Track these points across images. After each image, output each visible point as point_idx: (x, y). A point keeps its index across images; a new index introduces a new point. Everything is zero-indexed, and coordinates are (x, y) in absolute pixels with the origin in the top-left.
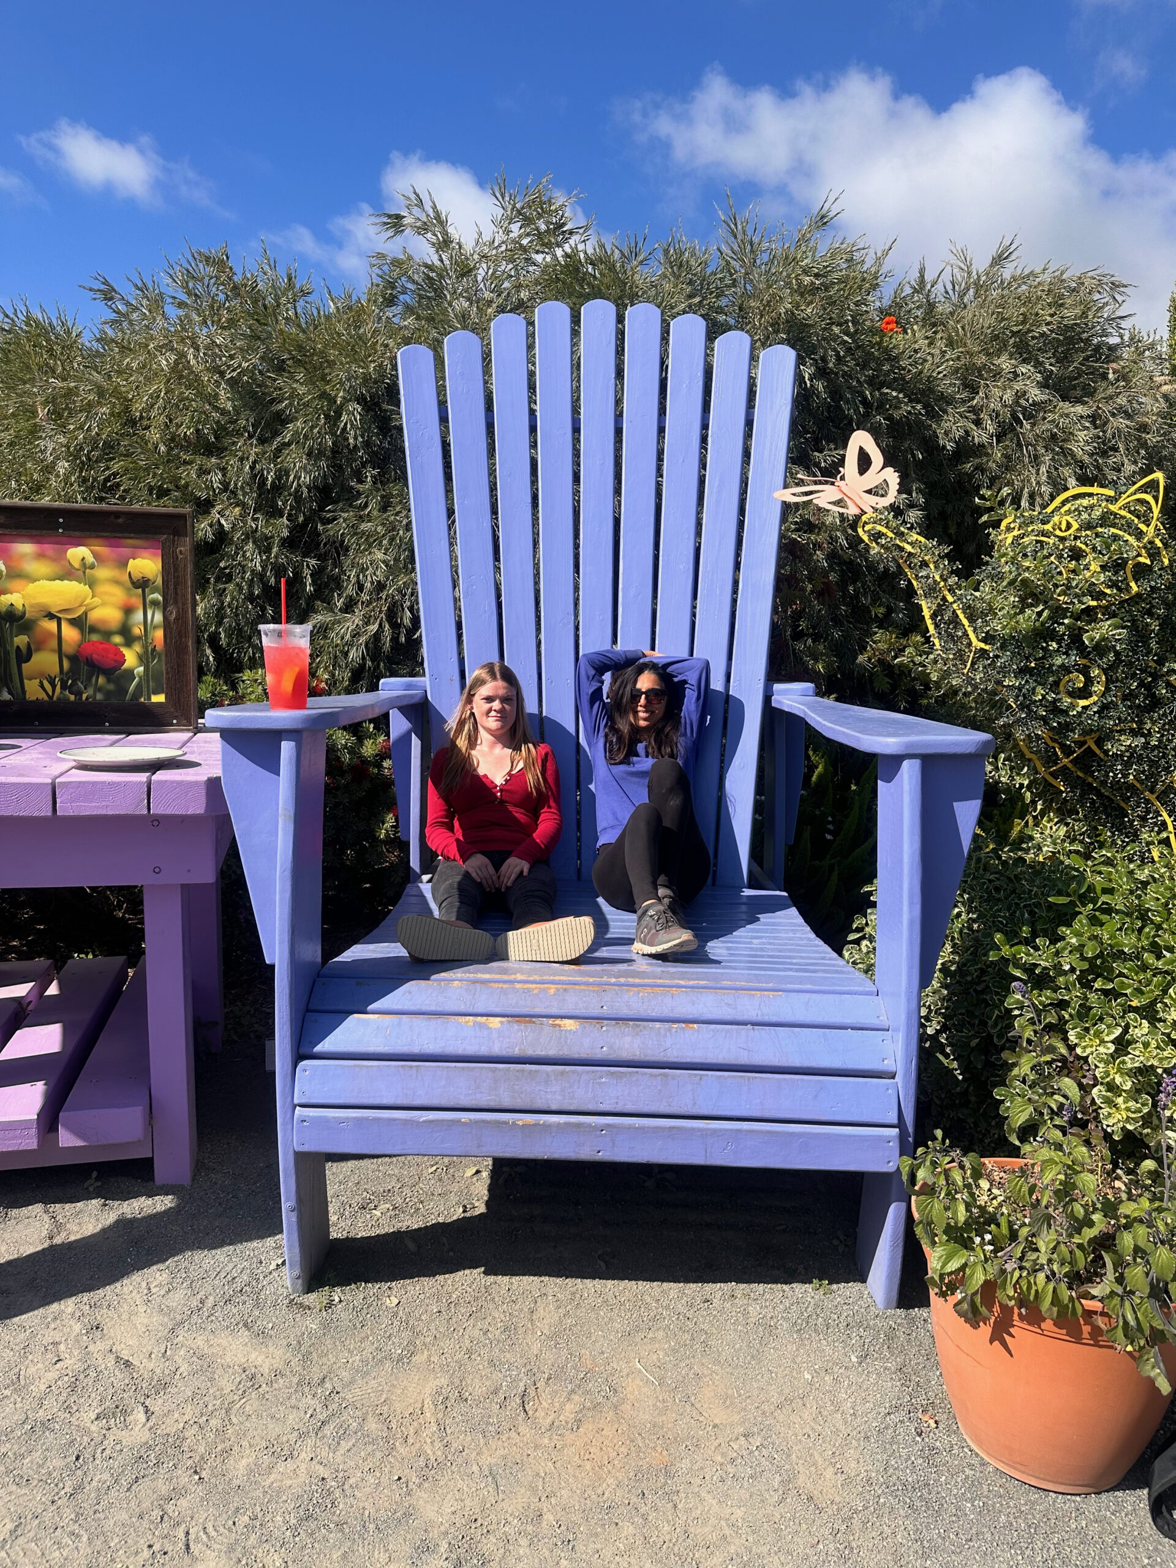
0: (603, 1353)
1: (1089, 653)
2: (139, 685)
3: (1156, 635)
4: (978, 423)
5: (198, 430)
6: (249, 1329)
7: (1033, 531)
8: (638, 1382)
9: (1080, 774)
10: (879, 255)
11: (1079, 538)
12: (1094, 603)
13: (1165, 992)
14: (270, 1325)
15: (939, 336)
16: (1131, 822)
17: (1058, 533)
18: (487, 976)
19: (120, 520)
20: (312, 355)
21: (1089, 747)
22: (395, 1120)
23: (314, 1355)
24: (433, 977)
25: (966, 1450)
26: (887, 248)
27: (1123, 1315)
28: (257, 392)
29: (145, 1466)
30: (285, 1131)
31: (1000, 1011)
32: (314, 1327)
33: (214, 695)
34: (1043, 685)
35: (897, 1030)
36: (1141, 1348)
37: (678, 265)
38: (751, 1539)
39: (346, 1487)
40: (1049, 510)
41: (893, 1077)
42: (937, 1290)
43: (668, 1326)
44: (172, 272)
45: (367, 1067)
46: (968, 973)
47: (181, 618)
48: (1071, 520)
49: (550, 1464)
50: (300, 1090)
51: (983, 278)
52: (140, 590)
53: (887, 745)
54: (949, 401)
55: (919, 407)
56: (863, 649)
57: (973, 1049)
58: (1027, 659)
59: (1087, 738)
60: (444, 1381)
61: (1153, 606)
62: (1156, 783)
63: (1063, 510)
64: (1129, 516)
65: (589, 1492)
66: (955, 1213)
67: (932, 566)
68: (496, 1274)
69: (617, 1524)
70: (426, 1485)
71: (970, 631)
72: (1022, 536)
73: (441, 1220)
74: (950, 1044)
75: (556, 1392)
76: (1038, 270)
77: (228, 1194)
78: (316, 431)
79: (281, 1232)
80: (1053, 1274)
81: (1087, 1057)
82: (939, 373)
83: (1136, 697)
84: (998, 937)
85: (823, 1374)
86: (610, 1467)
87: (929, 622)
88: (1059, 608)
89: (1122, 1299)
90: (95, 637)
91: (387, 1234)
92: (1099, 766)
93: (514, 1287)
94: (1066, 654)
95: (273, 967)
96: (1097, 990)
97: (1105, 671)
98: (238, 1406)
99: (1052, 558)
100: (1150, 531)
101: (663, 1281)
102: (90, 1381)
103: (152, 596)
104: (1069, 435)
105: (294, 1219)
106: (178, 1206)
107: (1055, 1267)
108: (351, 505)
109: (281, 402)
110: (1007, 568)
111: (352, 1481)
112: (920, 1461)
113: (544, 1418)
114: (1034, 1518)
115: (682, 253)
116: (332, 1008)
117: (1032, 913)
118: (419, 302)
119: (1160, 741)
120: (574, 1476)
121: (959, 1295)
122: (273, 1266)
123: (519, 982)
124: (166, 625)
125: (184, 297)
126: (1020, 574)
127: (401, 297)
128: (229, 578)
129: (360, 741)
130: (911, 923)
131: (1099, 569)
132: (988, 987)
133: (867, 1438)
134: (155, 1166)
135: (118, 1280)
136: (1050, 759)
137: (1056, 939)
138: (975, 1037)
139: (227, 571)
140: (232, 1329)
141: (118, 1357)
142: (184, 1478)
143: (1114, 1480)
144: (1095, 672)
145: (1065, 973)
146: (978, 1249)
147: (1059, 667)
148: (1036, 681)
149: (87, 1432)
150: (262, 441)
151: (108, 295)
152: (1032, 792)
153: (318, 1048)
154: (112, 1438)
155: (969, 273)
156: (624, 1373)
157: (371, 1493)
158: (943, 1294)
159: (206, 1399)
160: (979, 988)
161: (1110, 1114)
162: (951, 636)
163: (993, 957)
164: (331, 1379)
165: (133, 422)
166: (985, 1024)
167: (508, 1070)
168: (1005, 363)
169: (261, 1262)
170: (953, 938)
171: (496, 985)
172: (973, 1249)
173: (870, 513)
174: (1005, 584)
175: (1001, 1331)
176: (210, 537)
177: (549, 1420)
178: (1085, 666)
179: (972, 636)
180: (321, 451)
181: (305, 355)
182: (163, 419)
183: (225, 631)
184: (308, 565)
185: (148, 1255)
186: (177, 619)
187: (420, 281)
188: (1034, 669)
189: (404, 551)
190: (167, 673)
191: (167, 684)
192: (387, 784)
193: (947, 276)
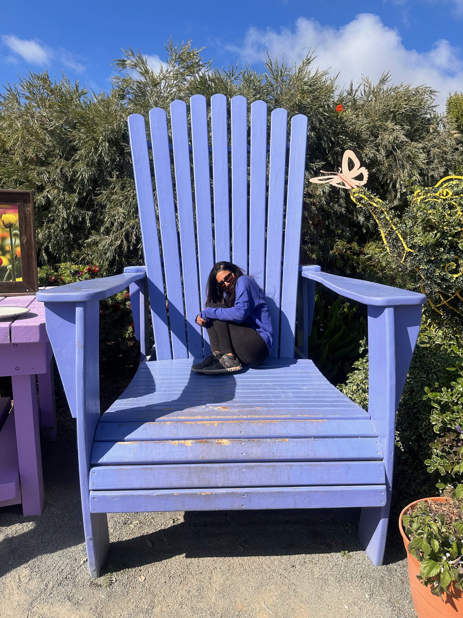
0: (246, 599)
2: (10, 275)
4: (378, 151)
5: (37, 156)
6: (70, 601)
7: (430, 196)
9: (451, 308)
10: (332, 79)
11: (453, 199)
12: (460, 230)
14: (81, 597)
15: (360, 113)
17: (442, 197)
18: (183, 418)
20: (88, 120)
21: (456, 296)
22: (140, 496)
23: (104, 613)
24: (157, 420)
26: (336, 76)
28: (63, 138)
30: (85, 503)
31: (426, 423)
32: (103, 597)
33: (47, 274)
34: (439, 268)
35: (385, 438)
37: (248, 81)
40: (436, 186)
41: (382, 460)
43: (276, 582)
44: (22, 84)
45: (125, 469)
47: (29, 242)
48: (448, 191)
50: (92, 483)
51: (376, 90)
52: (8, 229)
53: (376, 301)
54: (366, 141)
55: (355, 143)
56: (332, 249)
58: (431, 256)
59: (456, 292)
63: (443, 186)
67: (385, 213)
71: (404, 243)
72: (425, 199)
73: (163, 528)
76: (399, 86)
77: (60, 519)
78: (90, 154)
82: (362, 129)
84: (426, 389)
85: (353, 606)
87: (384, 239)
88: (444, 232)
91: (138, 538)
92: (462, 304)
94: (448, 253)
95: (75, 419)
101: (271, 555)
103: (14, 232)
104: (416, 157)
105: (92, 544)
106: (35, 528)
108: (108, 188)
109: (75, 141)
110: (419, 214)
115: (251, 76)
116: (107, 439)
118: (135, 98)
121: (435, 585)
122: (82, 562)
123: (200, 420)
124: (22, 245)
125: (28, 94)
126: (426, 217)
127: (127, 96)
128: (53, 221)
130: (391, 387)
131: (461, 214)
134: (23, 507)
135: (4, 575)
136: (438, 301)
138: (413, 434)
139: (52, 218)
140: (62, 601)
144: (461, 261)
146: (445, 563)
147: (445, 259)
148: (435, 267)
150: (67, 159)
153: (101, 461)
155: (370, 87)
156: (258, 610)
160: (415, 411)
162: (395, 246)
163: (423, 398)
165: (7, 152)
167: (196, 467)
168: (390, 124)
169: (76, 560)
171: (188, 423)
172: (442, 563)
173: (356, 189)
174: (420, 221)
176: (44, 202)
178: (457, 259)
179: (405, 245)
180: (93, 164)
181: (85, 121)
182: (21, 150)
183: (51, 245)
184: (88, 214)
185: (19, 558)
186: (27, 242)
187: (136, 89)
188: (433, 260)
189: (133, 208)
190: (23, 268)
191: (23, 273)
192: (128, 312)
193: (362, 88)
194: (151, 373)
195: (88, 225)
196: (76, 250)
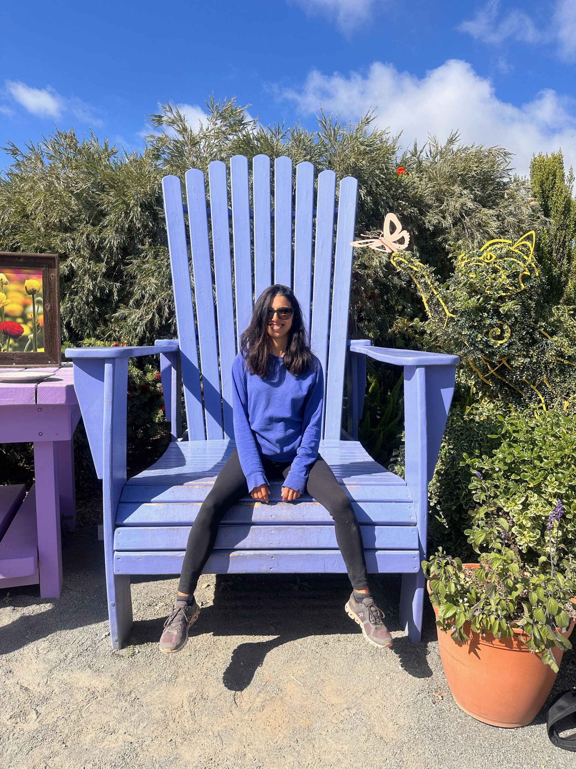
0: (274, 672)
1: (502, 318)
2: (31, 345)
3: (534, 309)
5: (60, 221)
6: (91, 668)
7: (474, 260)
8: (293, 685)
9: (500, 377)
10: (394, 139)
11: (496, 263)
12: (504, 294)
13: (545, 479)
14: (102, 666)
15: (424, 177)
16: (525, 400)
17: (486, 261)
19: (21, 260)
20: (118, 182)
21: (504, 364)
22: (166, 556)
23: (126, 680)
24: (185, 484)
25: (457, 709)
26: (398, 135)
27: (534, 634)
28: (90, 201)
29: (36, 741)
30: (109, 564)
31: (466, 492)
32: (125, 666)
34: (481, 333)
35: (416, 502)
36: (543, 650)
37: (298, 141)
38: (352, 760)
39: (143, 746)
40: (482, 250)
41: (416, 525)
42: (442, 628)
43: (307, 657)
44: (46, 143)
45: (151, 530)
46: (449, 474)
47: (53, 309)
48: (492, 254)
49: (249, 729)
50: (116, 543)
51: (444, 150)
52: (31, 295)
53: (408, 361)
54: (430, 207)
55: (416, 209)
56: (391, 326)
57: (453, 511)
58: (473, 321)
59: (503, 359)
60: (193, 690)
61: (532, 295)
62: (536, 380)
63: (488, 250)
64: (519, 252)
65: (270, 741)
66: (450, 588)
67: (426, 277)
68: (219, 635)
69: (284, 757)
70: (185, 743)
71: (445, 308)
72: (469, 263)
74: (442, 510)
75: (251, 693)
76: (469, 146)
77: (79, 601)
78: (120, 220)
79: (108, 619)
80: (498, 616)
81: (509, 512)
82: (425, 193)
83: (525, 339)
84: (465, 455)
85: (385, 676)
86: (280, 728)
87: (426, 304)
88: (487, 296)
89: (533, 626)
90: (8, 320)
92: (509, 373)
93: (229, 641)
94: (492, 318)
95: (102, 480)
96: (512, 480)
97: (510, 327)
98: (86, 708)
99: (484, 273)
100: (529, 260)
102: (7, 699)
103: (37, 298)
104: (487, 224)
105: (114, 610)
106: (53, 609)
107: (499, 612)
108: (139, 256)
109: (103, 205)
110: (462, 278)
111: (146, 743)
112: (435, 716)
113: (245, 706)
114: (492, 741)
115: (300, 135)
116: (133, 500)
117: (479, 444)
118: (172, 158)
119: (537, 360)
120: (262, 734)
121: (453, 629)
122: (103, 636)
124: (45, 313)
125: (53, 154)
126: (469, 280)
127: (163, 156)
128: (76, 293)
129: (145, 373)
130: (422, 448)
131: (506, 278)
132: (460, 480)
133: (408, 706)
134: (41, 588)
135: (21, 647)
136: (486, 370)
137: (492, 456)
138: (454, 505)
139: (75, 290)
140: (82, 669)
141: (21, 686)
142: (57, 746)
143: (530, 719)
144: (506, 327)
145: (497, 472)
146: (461, 605)
147: (489, 325)
148: (477, 332)
149: (5, 725)
150: (93, 225)
151: (15, 152)
152: (476, 388)
153: (126, 521)
154: (18, 728)
155: (437, 148)
156: (286, 681)
157: (156, 749)
158: (445, 630)
159: (68, 705)
160: (455, 481)
161: (521, 539)
162: (436, 311)
163: (462, 464)
164: (135, 692)
165: (27, 216)
166: (458, 499)
168: (456, 189)
169: (97, 635)
170: (442, 457)
172: (459, 606)
173: (396, 252)
174: (461, 285)
175: (474, 648)
176: (67, 272)
177: (248, 707)
178: (501, 324)
179: (446, 311)
180: (122, 230)
181: (115, 183)
182: (43, 215)
183: (73, 320)
184: (116, 287)
185: (37, 633)
186: (50, 310)
187: (172, 148)
188: (476, 326)
189: (166, 278)
190: (46, 337)
191: (45, 343)
192: (159, 395)
193: (427, 148)
194: (181, 452)
195: (116, 297)
196: (102, 326)
